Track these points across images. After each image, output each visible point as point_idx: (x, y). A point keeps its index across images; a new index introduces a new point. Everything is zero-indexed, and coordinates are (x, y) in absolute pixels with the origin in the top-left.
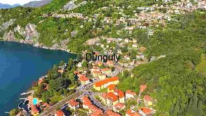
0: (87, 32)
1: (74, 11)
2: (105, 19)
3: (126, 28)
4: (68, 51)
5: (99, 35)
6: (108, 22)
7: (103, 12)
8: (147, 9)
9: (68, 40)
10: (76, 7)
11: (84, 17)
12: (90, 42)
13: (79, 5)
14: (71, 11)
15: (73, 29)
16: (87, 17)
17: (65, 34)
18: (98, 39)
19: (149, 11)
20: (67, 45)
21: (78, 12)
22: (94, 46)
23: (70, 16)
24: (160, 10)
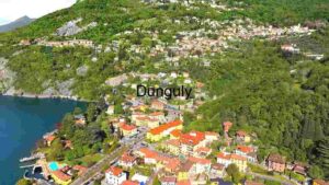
0: (105, 66)
1: (78, 36)
2: (133, 47)
3: (168, 59)
4: (75, 98)
5: (127, 71)
6: (137, 51)
7: (128, 37)
8: (192, 34)
9: (71, 82)
10: (80, 30)
11: (96, 45)
12: (113, 82)
13: (85, 28)
14: (71, 37)
15: (79, 64)
16: (100, 46)
17: (65, 71)
18: (124, 77)
19: (194, 37)
20: (70, 89)
21: (84, 38)
22: (120, 87)
23: (72, 44)
24: (209, 36)
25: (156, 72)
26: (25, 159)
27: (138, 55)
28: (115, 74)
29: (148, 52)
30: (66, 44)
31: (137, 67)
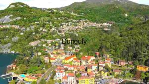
0: (28, 37)
1: (11, 24)
3: (59, 34)
6: (44, 30)
7: (38, 24)
8: (67, 24)
9: (10, 44)
10: (12, 20)
11: (22, 28)
12: (33, 44)
13: (15, 20)
14: (8, 24)
15: (13, 36)
16: (24, 28)
18: (39, 41)
21: (14, 25)
22: (37, 46)
23: (8, 27)
24: (74, 25)
25: (55, 39)
26: (4, 75)
27: (44, 32)
28: (34, 40)
29: (49, 31)
30: (4, 27)
31: (45, 37)
